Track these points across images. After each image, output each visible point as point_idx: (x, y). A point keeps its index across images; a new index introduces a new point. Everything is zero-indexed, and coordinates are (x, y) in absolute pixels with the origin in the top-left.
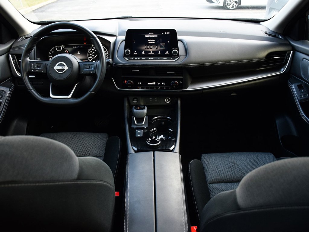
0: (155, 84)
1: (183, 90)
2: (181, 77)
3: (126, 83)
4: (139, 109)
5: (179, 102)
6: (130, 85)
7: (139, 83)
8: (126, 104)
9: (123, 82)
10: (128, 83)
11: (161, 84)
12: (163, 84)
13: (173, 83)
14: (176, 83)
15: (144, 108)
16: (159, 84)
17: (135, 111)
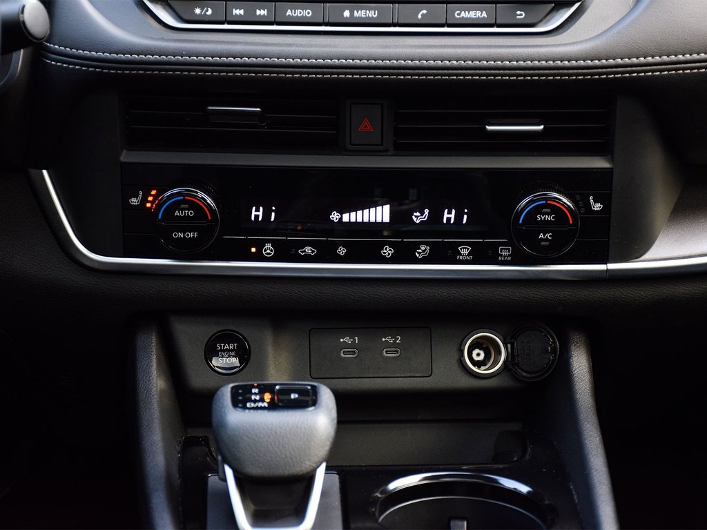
0: (387, 219)
1: (612, 266)
2: (600, 163)
3: (159, 206)
4: (273, 406)
5: (580, 364)
6: (185, 225)
7: (257, 213)
8: (155, 382)
9: (134, 201)
10: (176, 206)
11: (436, 216)
12: (449, 216)
13: (538, 210)
14: (556, 210)
15: (308, 400)
16: (417, 218)
17: (235, 418)
